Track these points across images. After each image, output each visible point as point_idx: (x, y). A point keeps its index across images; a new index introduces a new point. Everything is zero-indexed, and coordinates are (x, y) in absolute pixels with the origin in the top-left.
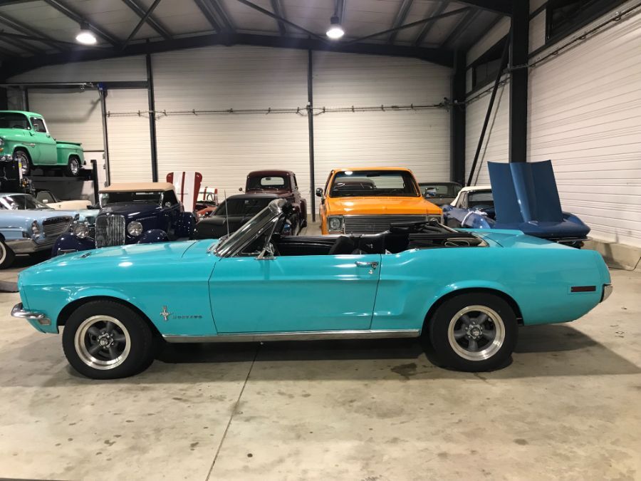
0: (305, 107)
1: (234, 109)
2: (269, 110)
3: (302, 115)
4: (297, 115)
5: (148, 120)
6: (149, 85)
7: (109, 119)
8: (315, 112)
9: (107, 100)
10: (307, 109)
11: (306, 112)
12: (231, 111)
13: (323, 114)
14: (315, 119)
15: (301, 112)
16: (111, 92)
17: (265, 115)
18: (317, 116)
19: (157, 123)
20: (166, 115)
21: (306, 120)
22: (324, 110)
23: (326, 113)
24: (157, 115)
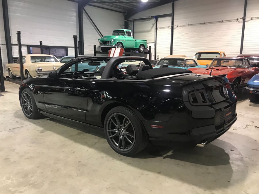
0: (242, 17)
1: (206, 22)
2: (222, 21)
3: (239, 22)
4: (237, 22)
5: (171, 29)
6: (172, 15)
7: (158, 30)
8: (246, 20)
9: (158, 23)
10: (242, 19)
11: (241, 20)
12: (205, 23)
13: (251, 21)
14: (246, 23)
15: (239, 20)
16: (159, 19)
17: (220, 23)
18: (248, 22)
19: (174, 31)
20: (178, 27)
21: (242, 24)
22: (252, 19)
23: (253, 20)
24: (174, 27)
